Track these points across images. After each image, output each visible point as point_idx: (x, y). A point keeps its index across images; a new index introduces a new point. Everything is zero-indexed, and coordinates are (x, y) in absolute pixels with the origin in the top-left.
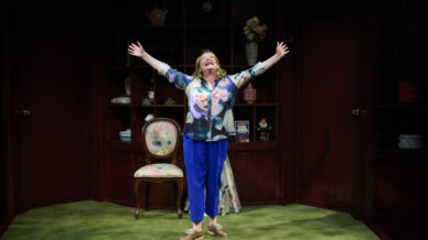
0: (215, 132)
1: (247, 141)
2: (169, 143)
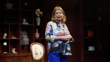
2: (41, 53)
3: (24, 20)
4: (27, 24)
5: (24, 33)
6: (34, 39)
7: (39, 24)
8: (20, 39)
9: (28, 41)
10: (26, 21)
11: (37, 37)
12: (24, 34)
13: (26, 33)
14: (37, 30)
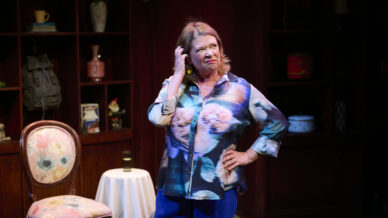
0: (199, 184)
1: (97, 130)
2: (64, 161)
3: (41, 16)
4: (52, 29)
5: (37, 66)
6: (80, 84)
7: (100, 28)
8: (20, 88)
9: (55, 96)
10: (46, 17)
11: (94, 75)
12: (39, 69)
13: (49, 64)
14: (96, 48)
